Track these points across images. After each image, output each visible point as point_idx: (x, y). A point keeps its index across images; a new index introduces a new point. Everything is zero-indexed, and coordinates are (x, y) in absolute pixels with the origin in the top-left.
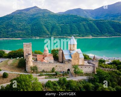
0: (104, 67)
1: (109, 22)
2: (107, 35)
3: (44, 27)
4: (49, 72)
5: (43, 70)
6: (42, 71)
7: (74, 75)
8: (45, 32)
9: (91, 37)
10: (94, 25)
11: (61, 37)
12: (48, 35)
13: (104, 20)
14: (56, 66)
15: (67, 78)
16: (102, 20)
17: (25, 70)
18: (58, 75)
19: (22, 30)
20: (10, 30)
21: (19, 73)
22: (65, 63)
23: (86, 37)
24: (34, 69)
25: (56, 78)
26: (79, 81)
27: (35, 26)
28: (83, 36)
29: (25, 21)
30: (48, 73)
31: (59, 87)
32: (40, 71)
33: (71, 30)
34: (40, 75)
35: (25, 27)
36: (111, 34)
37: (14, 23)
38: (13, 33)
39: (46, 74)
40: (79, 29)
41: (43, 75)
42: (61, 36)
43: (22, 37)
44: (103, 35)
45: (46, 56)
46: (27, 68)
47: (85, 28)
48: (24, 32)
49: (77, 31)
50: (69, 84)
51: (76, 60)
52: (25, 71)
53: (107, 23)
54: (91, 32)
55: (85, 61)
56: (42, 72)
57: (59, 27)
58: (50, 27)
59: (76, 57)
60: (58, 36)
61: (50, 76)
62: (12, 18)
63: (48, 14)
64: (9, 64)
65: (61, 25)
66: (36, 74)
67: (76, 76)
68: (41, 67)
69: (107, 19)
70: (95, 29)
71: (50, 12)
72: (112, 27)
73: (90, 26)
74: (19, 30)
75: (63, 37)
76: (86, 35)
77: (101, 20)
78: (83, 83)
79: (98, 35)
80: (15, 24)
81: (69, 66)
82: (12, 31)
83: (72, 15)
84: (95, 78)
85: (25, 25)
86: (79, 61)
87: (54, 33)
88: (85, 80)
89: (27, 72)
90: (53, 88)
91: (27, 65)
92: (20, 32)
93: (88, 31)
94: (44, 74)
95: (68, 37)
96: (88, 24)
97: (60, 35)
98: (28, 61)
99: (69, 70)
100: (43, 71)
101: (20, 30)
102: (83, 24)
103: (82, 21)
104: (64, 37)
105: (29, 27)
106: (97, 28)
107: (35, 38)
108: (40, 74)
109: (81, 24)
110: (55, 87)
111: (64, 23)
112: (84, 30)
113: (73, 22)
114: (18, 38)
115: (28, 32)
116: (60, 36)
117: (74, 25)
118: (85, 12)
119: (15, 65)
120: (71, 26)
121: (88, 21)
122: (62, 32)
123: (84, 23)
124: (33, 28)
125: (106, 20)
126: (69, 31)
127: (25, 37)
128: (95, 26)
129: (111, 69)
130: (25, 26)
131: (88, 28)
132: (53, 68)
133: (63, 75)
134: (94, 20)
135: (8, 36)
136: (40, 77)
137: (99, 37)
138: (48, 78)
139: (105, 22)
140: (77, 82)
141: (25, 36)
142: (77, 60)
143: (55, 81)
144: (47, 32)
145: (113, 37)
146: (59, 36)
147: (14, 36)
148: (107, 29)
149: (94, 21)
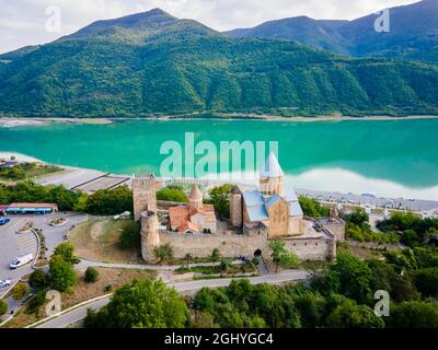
0: (360, 240)
1: (400, 66)
2: (391, 113)
3: (186, 83)
4: (202, 260)
5: (188, 255)
6: (184, 256)
7: (273, 267)
8: (187, 99)
9: (337, 117)
10: (350, 75)
11: (241, 117)
12: (197, 107)
13: (382, 61)
14: (224, 243)
15: (253, 275)
16: (376, 61)
17: (141, 255)
18: (228, 268)
19: (115, 92)
20: (73, 89)
21: (123, 266)
22: (248, 235)
23: (324, 118)
24: (164, 255)
25: (221, 277)
26: (286, 287)
27: (154, 77)
28: (313, 115)
29: (123, 59)
30: (200, 264)
31: (229, 306)
32: (179, 256)
33: (273, 93)
34: (179, 271)
35: (124, 81)
36: (404, 106)
37: (86, 66)
38: (83, 99)
39: (195, 265)
40: (299, 89)
41: (186, 270)
42: (240, 114)
43: (113, 116)
44: (380, 109)
45: (195, 212)
46: (144, 250)
47: (321, 88)
48: (120, 98)
49: (294, 95)
50: (256, 298)
51: (280, 221)
52: (140, 259)
53: (393, 71)
54: (340, 99)
55: (305, 221)
56: (185, 259)
57: (234, 81)
58: (205, 82)
59: (281, 213)
60: (231, 112)
61: (207, 272)
62: (79, 50)
63: (199, 36)
64: (94, 237)
65: (241, 75)
66: (168, 268)
67: (280, 269)
68: (181, 246)
69: (394, 54)
70: (352, 89)
71: (204, 29)
72: (410, 84)
73: (337, 78)
74: (103, 91)
75: (248, 118)
76: (324, 110)
77: (372, 60)
78: (296, 292)
79: (361, 109)
80: (88, 69)
81: (260, 241)
82: (80, 95)
83: (277, 42)
84: (328, 278)
85: (124, 74)
86: (287, 224)
87: (219, 104)
88: (301, 283)
89: (144, 262)
90: (215, 309)
91: (143, 244)
92: (107, 97)
93: (329, 98)
94: (190, 266)
95: (264, 116)
96: (330, 72)
97: (237, 108)
98: (147, 233)
99: (258, 253)
100: (188, 258)
101: (108, 90)
102: (314, 73)
103: (309, 62)
104: (250, 115)
105: (135, 80)
106: (360, 88)
107: (154, 119)
108: (179, 267)
109: (306, 72)
110: (220, 305)
111: (251, 70)
112: (316, 92)
113: (282, 67)
114: (100, 116)
115: (133, 99)
116: (238, 112)
117: (283, 76)
118: (321, 30)
119: (112, 240)
120: (273, 79)
121: (329, 63)
122: (243, 98)
123: (318, 69)
124: (150, 85)
125: (389, 60)
126: (266, 97)
127: (122, 116)
128: (354, 78)
129: (380, 243)
130: (123, 77)
131: (328, 86)
132: (215, 251)
133: (242, 269)
134: (350, 58)
135: (69, 112)
136: (180, 277)
137: (366, 118)
138: (200, 278)
139: (387, 67)
140: (281, 290)
141: (122, 112)
142: (282, 223)
143: (219, 289)
144: (196, 98)
145: (410, 117)
146: (235, 114)
147: (88, 112)
148: (393, 90)
149: (349, 62)
